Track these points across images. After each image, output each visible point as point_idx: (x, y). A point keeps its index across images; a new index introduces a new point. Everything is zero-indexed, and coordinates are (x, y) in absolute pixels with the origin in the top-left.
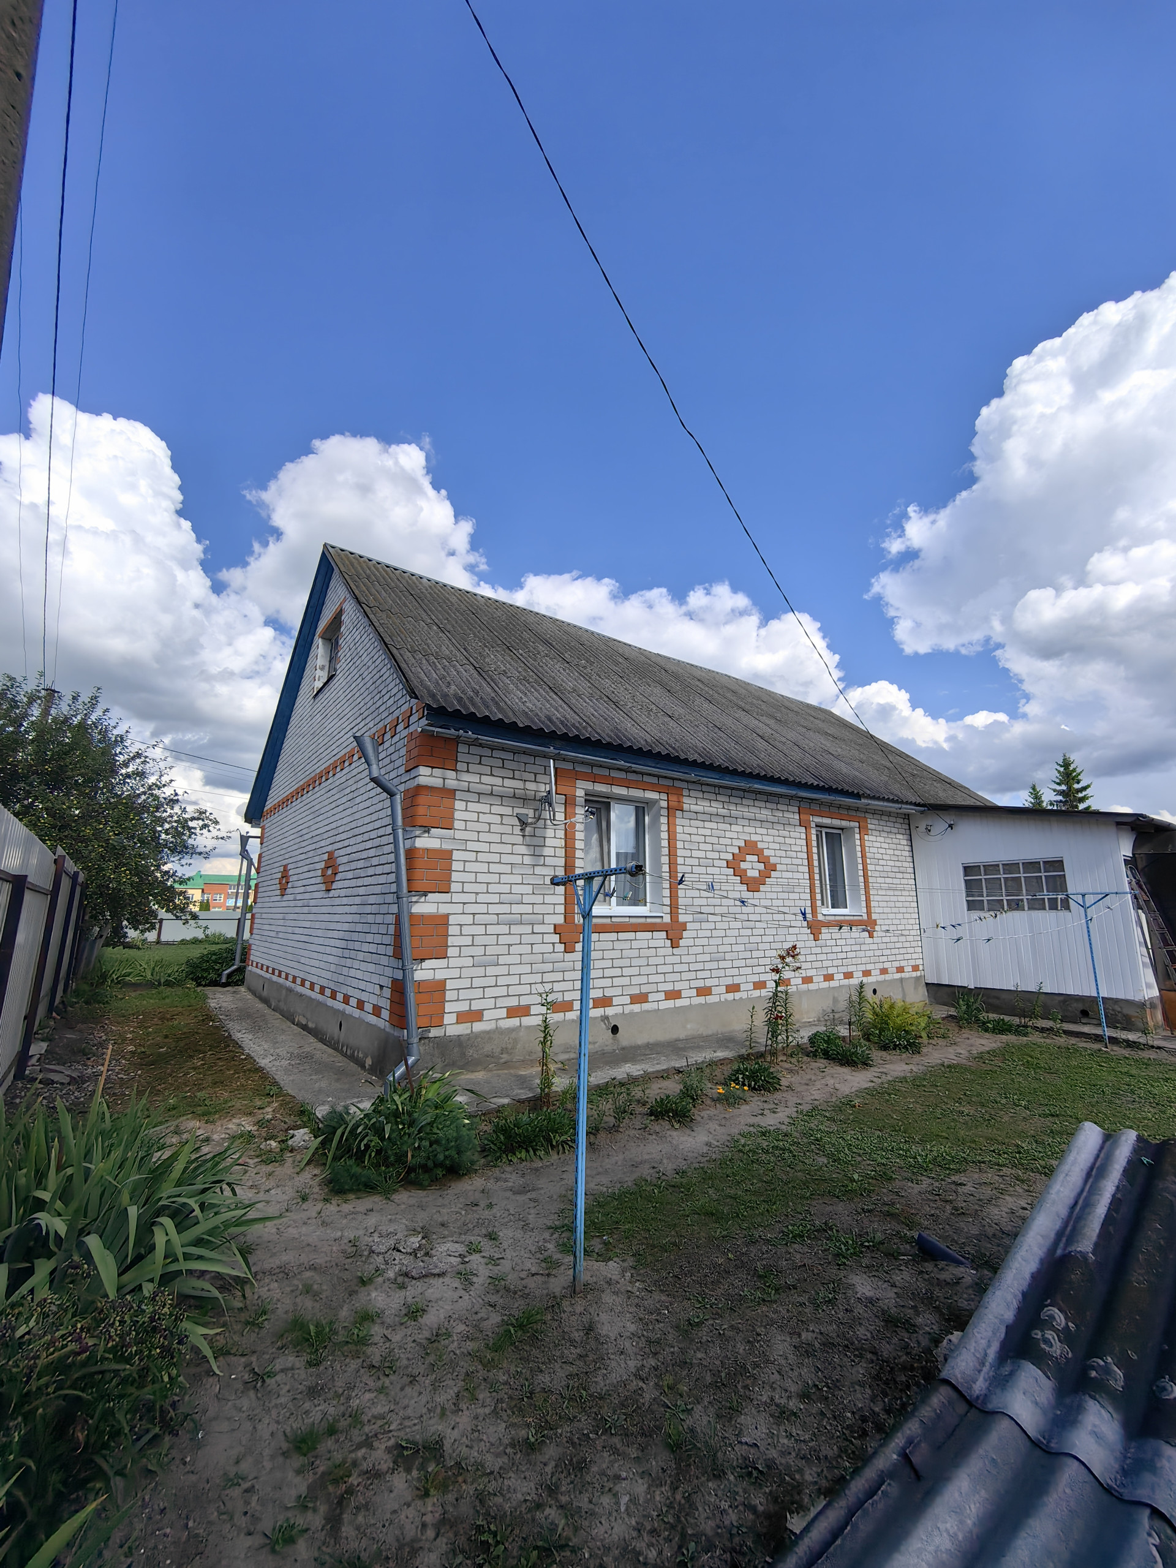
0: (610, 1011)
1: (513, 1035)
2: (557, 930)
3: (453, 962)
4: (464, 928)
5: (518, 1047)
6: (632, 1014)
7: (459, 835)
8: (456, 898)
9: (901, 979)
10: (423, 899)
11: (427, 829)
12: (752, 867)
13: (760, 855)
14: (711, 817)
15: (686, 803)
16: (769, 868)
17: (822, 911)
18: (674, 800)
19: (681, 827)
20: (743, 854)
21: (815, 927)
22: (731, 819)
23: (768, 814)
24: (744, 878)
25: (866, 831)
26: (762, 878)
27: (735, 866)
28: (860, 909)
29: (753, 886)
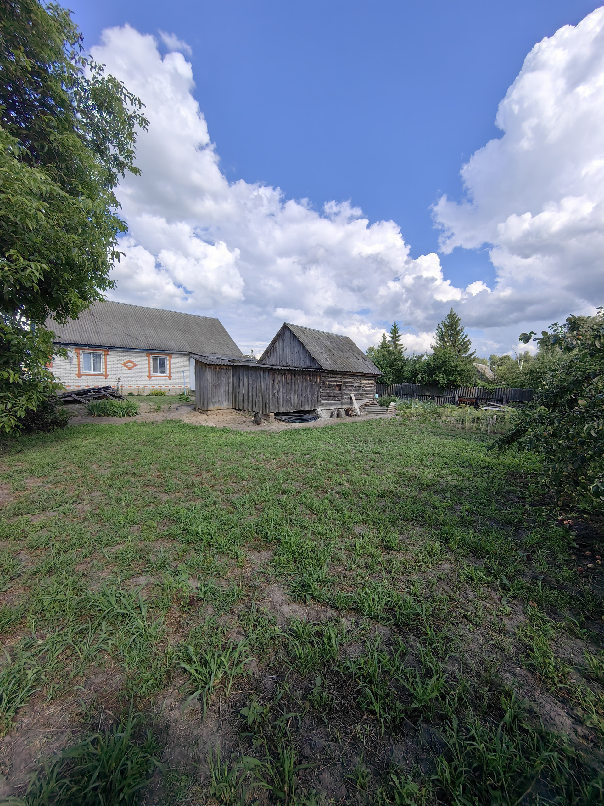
2: (77, 375)
9: (180, 389)
12: (130, 365)
13: (132, 363)
14: (117, 355)
15: (110, 353)
16: (135, 365)
17: (152, 374)
18: (106, 353)
19: (108, 357)
20: (127, 362)
21: (150, 377)
22: (123, 356)
23: (136, 355)
24: (127, 367)
25: (171, 358)
26: (133, 367)
27: (124, 365)
28: (167, 374)
29: (130, 368)
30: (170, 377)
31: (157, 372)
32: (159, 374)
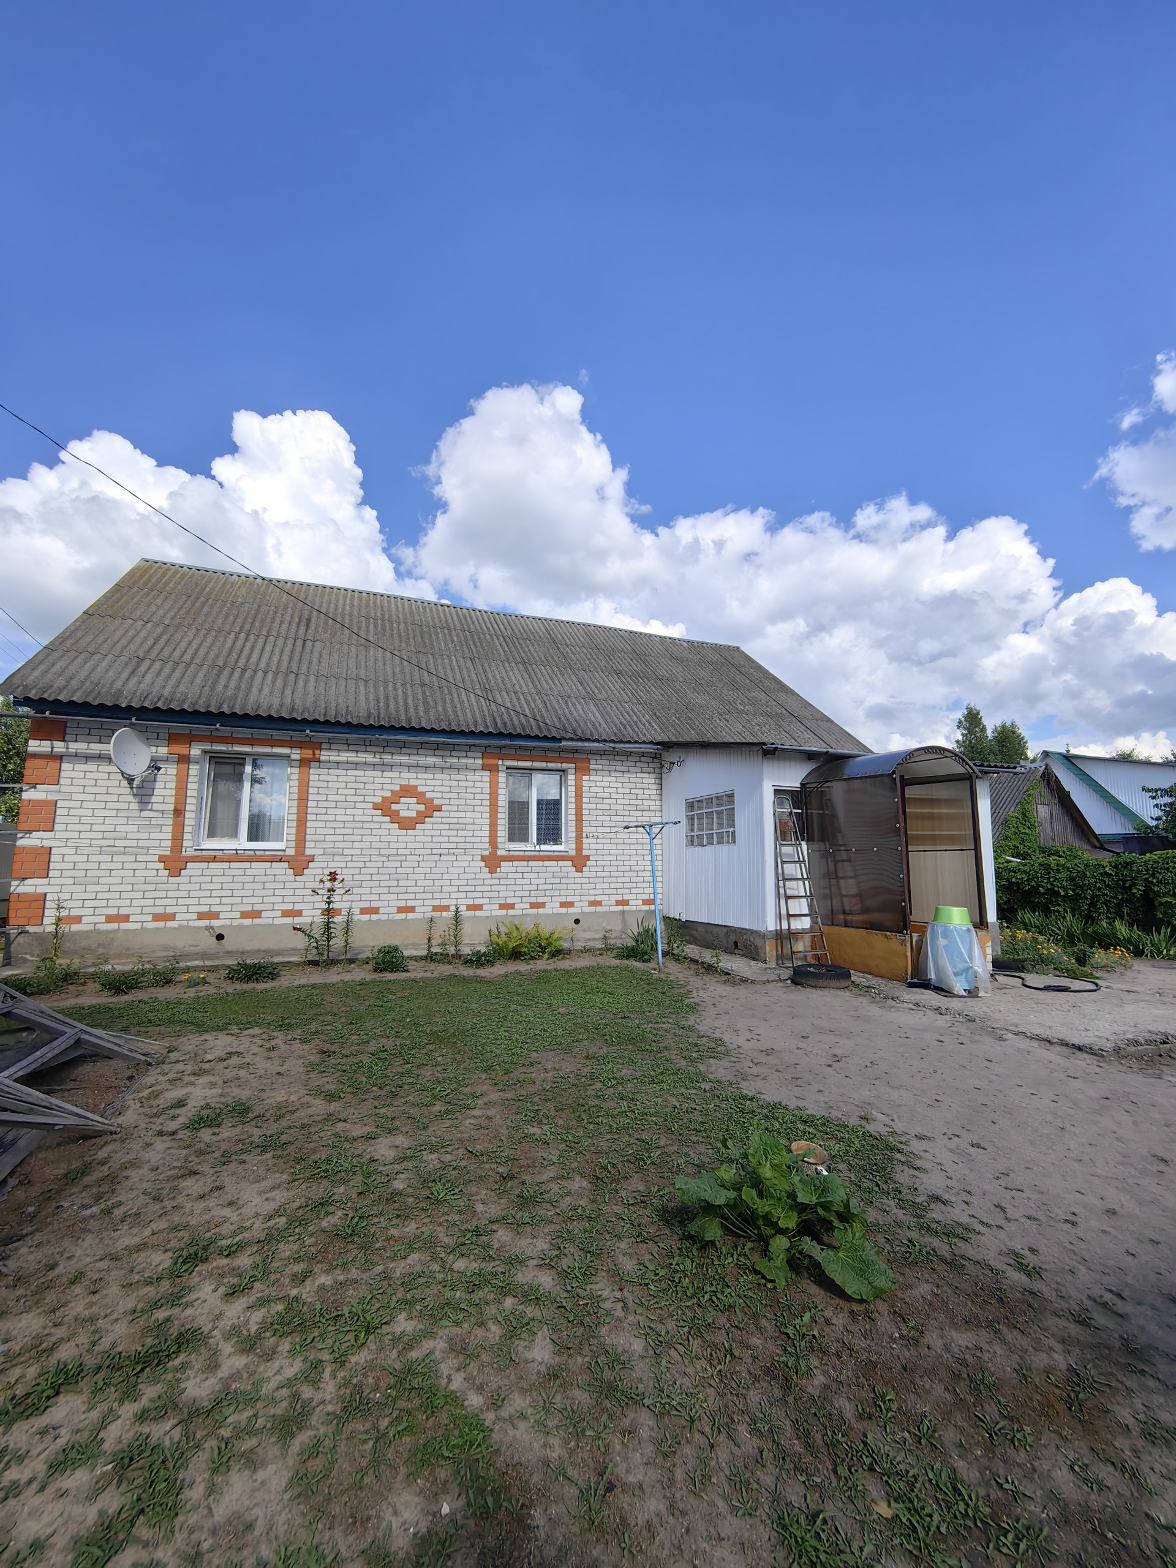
0: (215, 923)
1: (111, 935)
2: (162, 859)
3: (53, 881)
4: (66, 857)
5: (115, 944)
6: (241, 927)
7: (63, 789)
8: (59, 835)
9: (623, 912)
10: (28, 836)
11: (34, 786)
12: (408, 808)
13: (420, 797)
14: (356, 765)
15: (325, 756)
16: (431, 809)
17: (506, 847)
18: (308, 753)
19: (316, 775)
20: (396, 797)
21: (492, 862)
22: (384, 767)
23: (438, 761)
24: (395, 818)
25: (587, 771)
26: (421, 818)
27: (385, 807)
28: (567, 845)
29: (407, 824)
30: (579, 861)
31: (524, 838)
32: (530, 846)
